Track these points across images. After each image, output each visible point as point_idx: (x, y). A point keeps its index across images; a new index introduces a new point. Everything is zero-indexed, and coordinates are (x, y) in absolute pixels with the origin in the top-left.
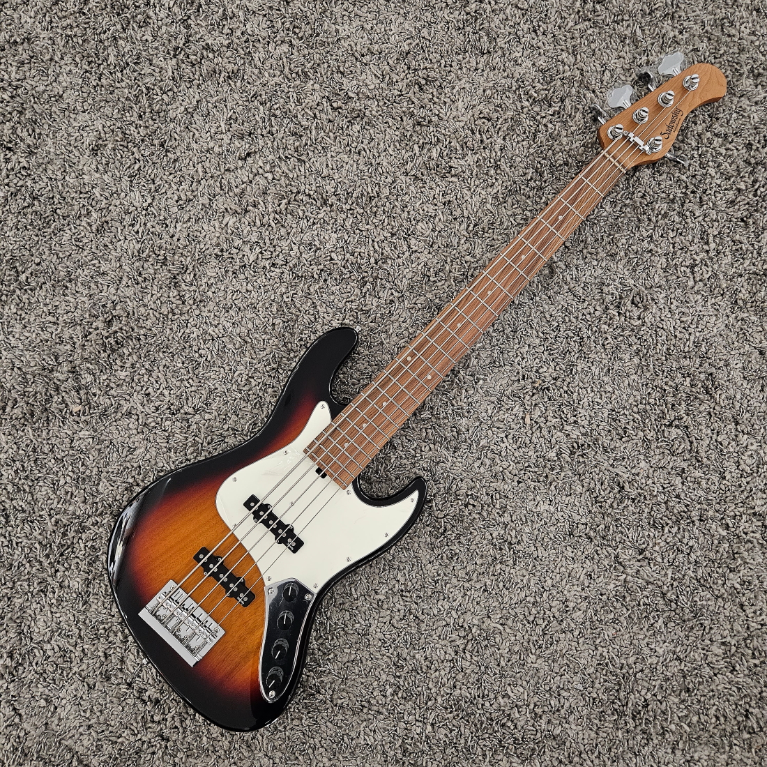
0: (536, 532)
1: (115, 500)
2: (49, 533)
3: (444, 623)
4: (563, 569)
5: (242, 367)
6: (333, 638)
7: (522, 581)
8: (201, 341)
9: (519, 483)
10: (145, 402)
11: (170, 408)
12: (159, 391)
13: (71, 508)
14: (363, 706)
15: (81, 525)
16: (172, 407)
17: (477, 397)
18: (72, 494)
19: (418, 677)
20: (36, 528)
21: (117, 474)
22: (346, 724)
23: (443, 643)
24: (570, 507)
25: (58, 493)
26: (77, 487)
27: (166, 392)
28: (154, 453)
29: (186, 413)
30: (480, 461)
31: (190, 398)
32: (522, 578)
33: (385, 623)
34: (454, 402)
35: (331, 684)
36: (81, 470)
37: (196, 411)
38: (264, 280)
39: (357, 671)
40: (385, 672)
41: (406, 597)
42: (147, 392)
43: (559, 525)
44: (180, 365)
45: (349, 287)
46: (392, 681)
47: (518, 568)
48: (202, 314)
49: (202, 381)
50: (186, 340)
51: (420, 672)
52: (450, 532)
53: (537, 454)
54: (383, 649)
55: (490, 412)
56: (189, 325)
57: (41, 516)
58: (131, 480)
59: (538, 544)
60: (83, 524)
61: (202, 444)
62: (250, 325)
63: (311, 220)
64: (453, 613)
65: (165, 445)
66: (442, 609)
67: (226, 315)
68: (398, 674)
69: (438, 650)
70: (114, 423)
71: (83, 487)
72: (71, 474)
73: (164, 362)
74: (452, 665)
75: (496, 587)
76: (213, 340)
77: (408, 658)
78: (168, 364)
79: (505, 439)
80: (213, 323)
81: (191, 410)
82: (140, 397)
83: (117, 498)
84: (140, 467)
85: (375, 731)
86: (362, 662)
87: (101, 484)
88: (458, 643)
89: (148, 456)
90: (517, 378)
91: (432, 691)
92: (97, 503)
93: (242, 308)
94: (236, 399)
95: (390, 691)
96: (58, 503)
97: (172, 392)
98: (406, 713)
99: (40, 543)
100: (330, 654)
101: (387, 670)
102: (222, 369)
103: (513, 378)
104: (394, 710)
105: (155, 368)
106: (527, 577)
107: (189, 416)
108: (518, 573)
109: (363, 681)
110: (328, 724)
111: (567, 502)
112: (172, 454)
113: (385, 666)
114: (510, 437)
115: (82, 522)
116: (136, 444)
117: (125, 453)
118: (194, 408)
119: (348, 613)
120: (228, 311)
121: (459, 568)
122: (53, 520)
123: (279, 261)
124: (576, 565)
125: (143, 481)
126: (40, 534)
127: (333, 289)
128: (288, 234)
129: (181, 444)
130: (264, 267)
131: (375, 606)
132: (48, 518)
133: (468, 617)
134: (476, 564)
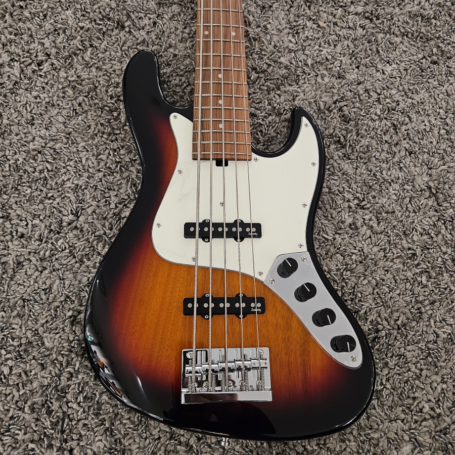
0: (401, 88)
1: (71, 342)
2: (33, 425)
3: (408, 199)
4: (441, 96)
5: (85, 153)
6: (346, 283)
7: (425, 125)
8: (31, 161)
9: (358, 67)
10: (25, 243)
11: (51, 230)
12: (30, 226)
13: (35, 384)
14: (418, 309)
15: (57, 390)
16: (52, 227)
17: (275, 38)
18: (26, 373)
19: (431, 251)
20: (17, 432)
21: (52, 319)
22: (420, 335)
23: (421, 213)
24: (404, 55)
25: (11, 383)
26: (25, 363)
27: (37, 221)
28: (71, 276)
29: (69, 224)
30: (320, 76)
31: (61, 209)
32: (424, 124)
33: (370, 237)
34: (263, 53)
35: (379, 316)
36: (16, 344)
38: (42, 80)
39: (387, 290)
40: (406, 271)
41: (366, 205)
42: (19, 234)
43: (409, 71)
44: (29, 190)
45: (113, 38)
46: (418, 271)
47: (415, 120)
48: (13, 141)
49: (60, 189)
50: (17, 169)
51: (428, 246)
52: (349, 135)
53: (350, 40)
54: (387, 255)
55: (293, 40)
56: (8, 157)
57: (12, 418)
58: (70, 313)
59: (410, 95)
60: (59, 388)
61: (105, 234)
62: (61, 119)
63: (41, 14)
64: (406, 187)
65: (74, 260)
66: (396, 192)
67: (34, 127)
68: (416, 262)
69: (423, 221)
70: (12, 283)
71: (31, 357)
72: (9, 356)
73: (13, 200)
74: (443, 222)
75: (415, 144)
76: (40, 152)
77: (410, 246)
78: (18, 200)
79: (321, 48)
80: (28, 140)
81: (71, 217)
82: (16, 243)
83: (71, 339)
84: (68, 297)
85: (444, 320)
86: (383, 280)
87: (45, 340)
88: (430, 203)
89: (67, 282)
90: (289, 6)
91: (449, 252)
92: (56, 359)
93: (43, 112)
94: (101, 179)
95: (424, 279)
96: (18, 391)
97: (41, 218)
98: (450, 284)
99: (32, 442)
100: (356, 296)
101: (406, 268)
102: (68, 167)
103: (286, 8)
104: (440, 291)
105: (9, 211)
106: (426, 121)
107: (74, 224)
108: (417, 123)
109: (398, 292)
110: (409, 348)
111: (398, 54)
112: (87, 263)
113: (401, 266)
114: (322, 44)
115: (56, 386)
116: (48, 282)
117: (44, 297)
118: (73, 214)
119: (338, 255)
120: (33, 124)
121: (378, 154)
122: (26, 410)
124: (446, 86)
125: (81, 305)
126: (25, 434)
127: (103, 46)
128: (31, 36)
129: (88, 249)
130: (34, 72)
131: (351, 231)
132: (20, 413)
133: (419, 180)
134: (386, 141)
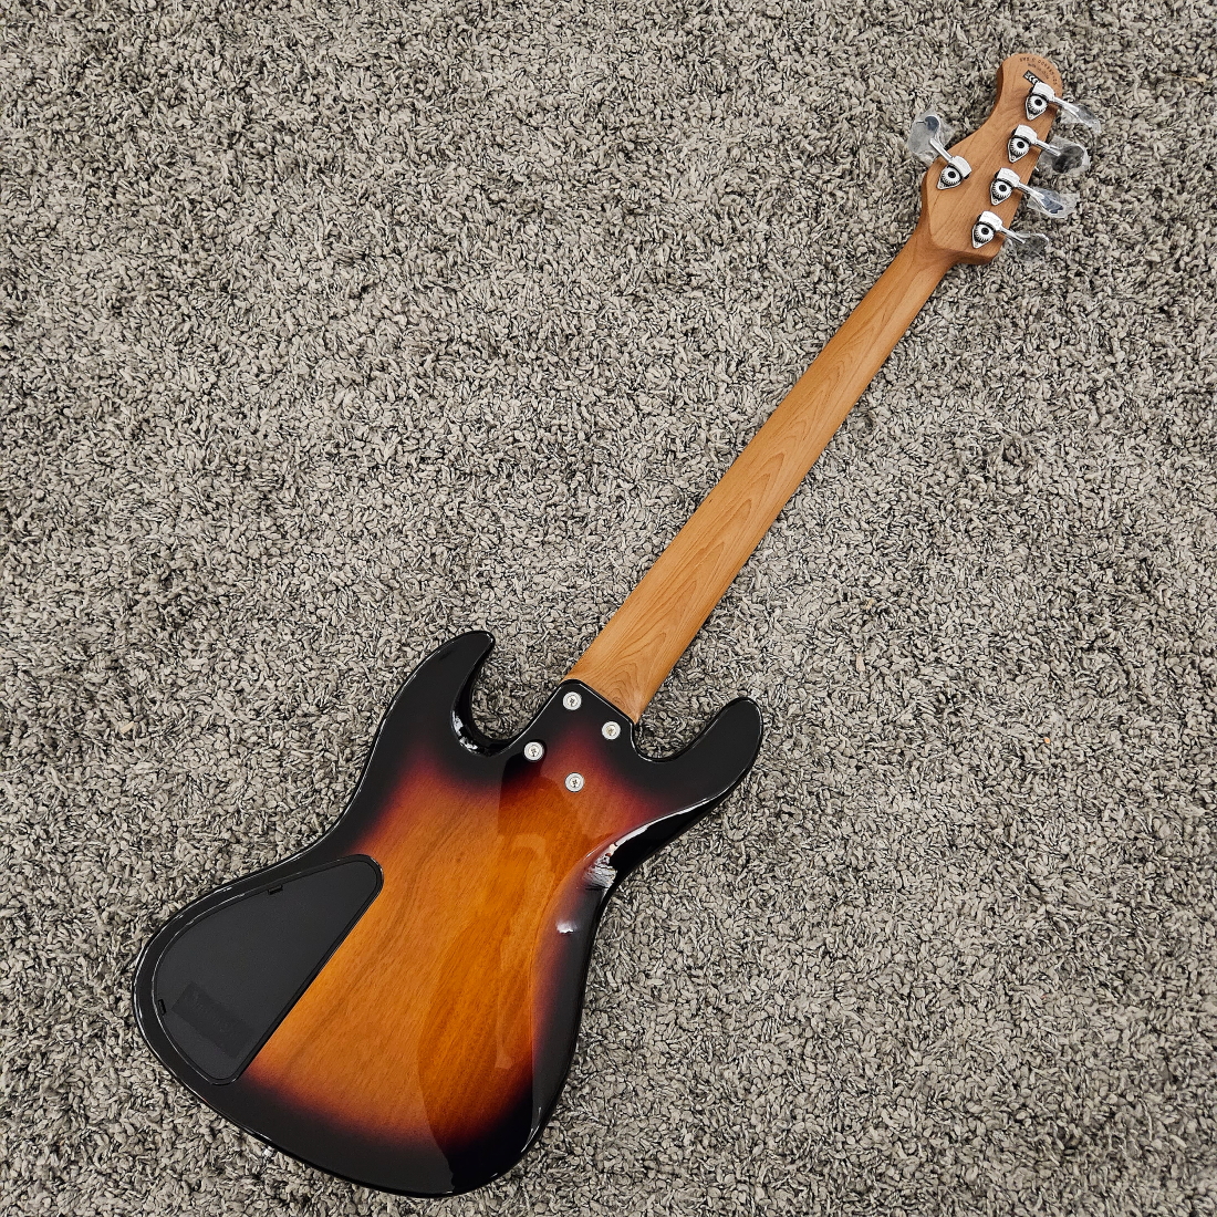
37: (321, 709)
123: (432, 453)
